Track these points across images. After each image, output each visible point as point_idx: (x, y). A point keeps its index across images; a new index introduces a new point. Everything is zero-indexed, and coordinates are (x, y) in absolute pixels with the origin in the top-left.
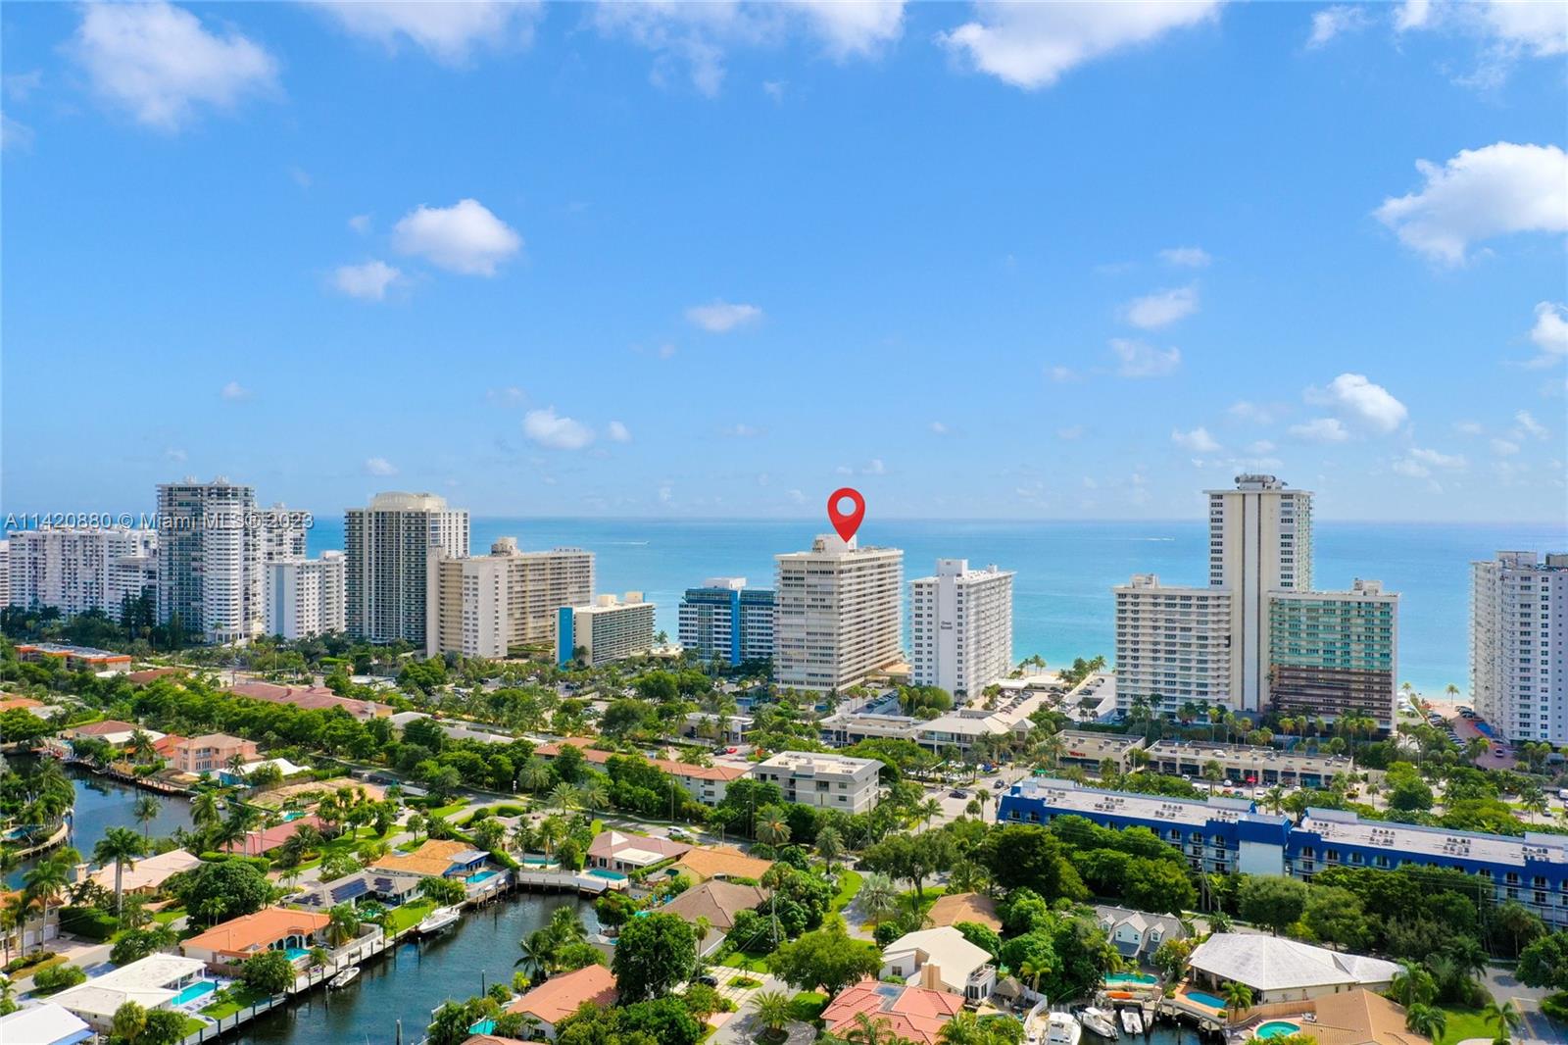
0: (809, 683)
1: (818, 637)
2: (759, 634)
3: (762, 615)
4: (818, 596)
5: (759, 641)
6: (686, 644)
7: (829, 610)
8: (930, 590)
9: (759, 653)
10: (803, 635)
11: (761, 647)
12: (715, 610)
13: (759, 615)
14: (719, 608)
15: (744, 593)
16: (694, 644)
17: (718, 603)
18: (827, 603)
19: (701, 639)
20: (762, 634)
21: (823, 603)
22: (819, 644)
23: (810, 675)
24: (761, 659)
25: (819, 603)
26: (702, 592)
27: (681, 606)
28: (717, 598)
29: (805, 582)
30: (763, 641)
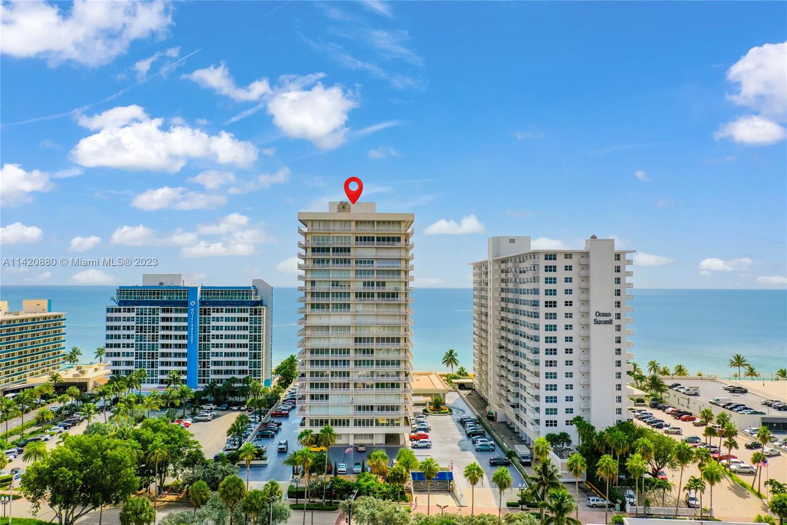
0: (358, 423)
1: (374, 345)
2: (228, 346)
3: (233, 319)
4: (375, 278)
5: (227, 355)
6: (115, 363)
7: (391, 301)
8: (568, 262)
9: (227, 372)
10: (349, 343)
11: (229, 363)
12: (161, 315)
13: (227, 319)
14: (167, 311)
15: (206, 291)
16: (128, 363)
17: (167, 306)
18: (389, 288)
19: (138, 356)
20: (232, 346)
21: (381, 290)
22: (375, 357)
23: (359, 408)
24: (234, 380)
25: (375, 289)
26: (141, 291)
27: (108, 310)
28: (165, 298)
29: (354, 254)
30: (233, 354)
